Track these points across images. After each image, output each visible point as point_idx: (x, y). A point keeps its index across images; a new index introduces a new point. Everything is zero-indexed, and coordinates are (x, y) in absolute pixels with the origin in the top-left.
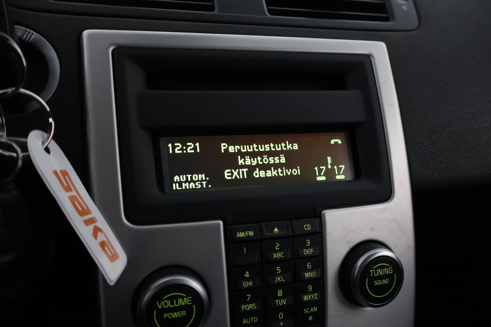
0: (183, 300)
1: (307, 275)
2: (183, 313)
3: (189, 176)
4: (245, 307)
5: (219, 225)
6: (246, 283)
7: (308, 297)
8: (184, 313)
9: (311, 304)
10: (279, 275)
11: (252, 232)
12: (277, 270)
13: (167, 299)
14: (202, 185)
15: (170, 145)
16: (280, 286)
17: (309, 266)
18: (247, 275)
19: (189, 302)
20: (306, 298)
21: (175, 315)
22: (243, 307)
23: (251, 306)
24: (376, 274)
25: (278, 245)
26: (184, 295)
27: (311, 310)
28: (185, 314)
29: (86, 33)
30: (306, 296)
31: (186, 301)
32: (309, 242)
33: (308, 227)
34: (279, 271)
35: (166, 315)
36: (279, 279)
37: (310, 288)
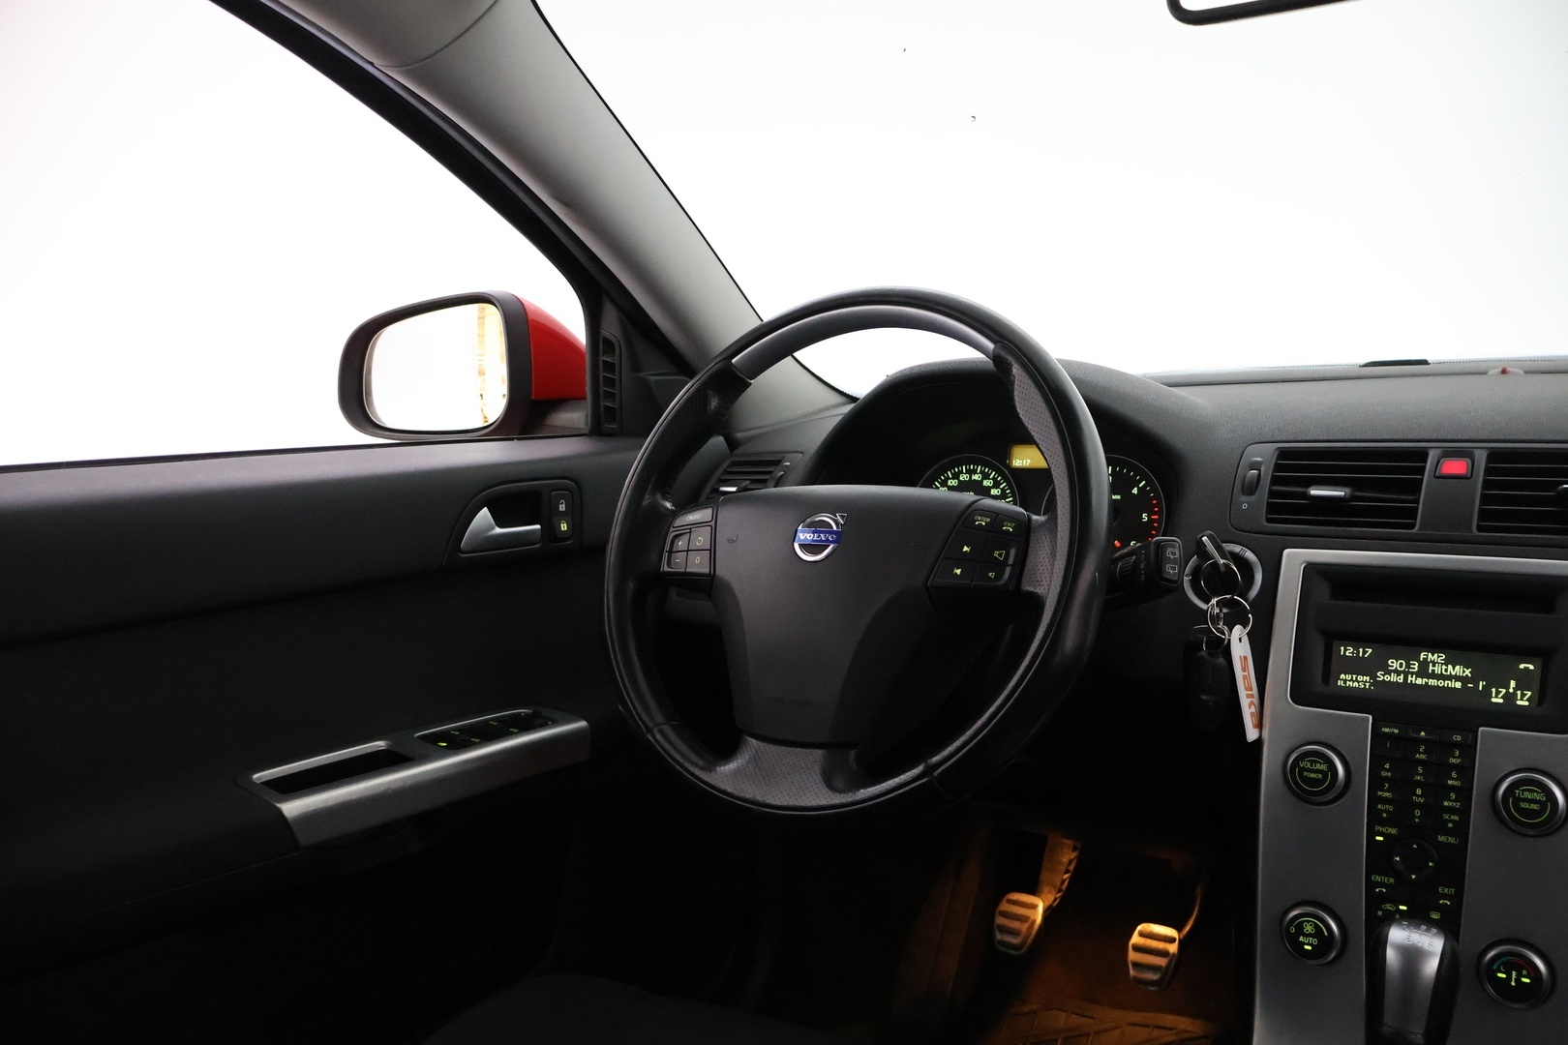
0: (1321, 766)
1: (1450, 782)
3: (1354, 676)
4: (1383, 794)
5: (1369, 719)
6: (1386, 773)
7: (1449, 804)
8: (1320, 776)
9: (1451, 810)
10: (1419, 775)
11: (1397, 730)
13: (1310, 762)
14: (1365, 685)
15: (1342, 648)
16: (1419, 784)
17: (1454, 774)
18: (1387, 766)
19: (1326, 769)
20: (1446, 803)
21: (1313, 775)
22: (1379, 793)
23: (1387, 794)
24: (1522, 795)
25: (1422, 748)
26: (1323, 763)
27: (1452, 818)
29: (1286, 551)
31: (1323, 767)
32: (1457, 753)
33: (1460, 739)
34: (1420, 771)
35: (1305, 773)
36: (1418, 778)
37: (1453, 796)
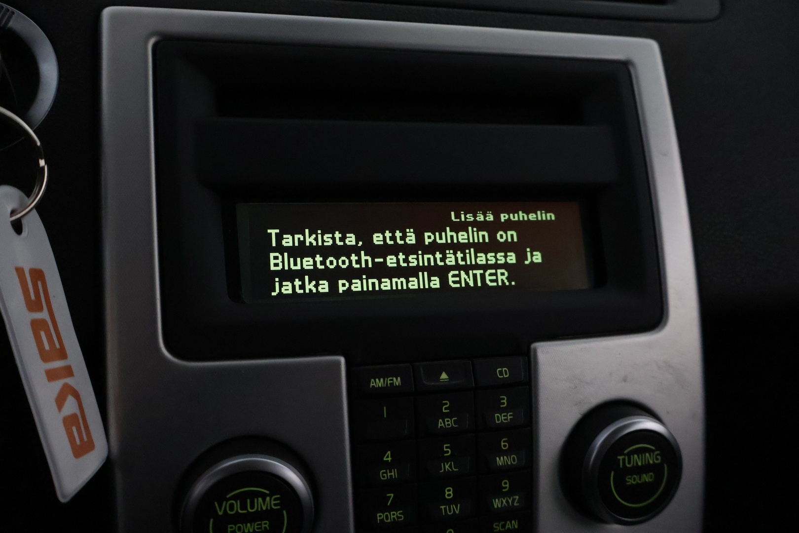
0: (264, 501)
1: (500, 461)
2: (263, 526)
4: (383, 516)
5: (339, 363)
6: (386, 473)
7: (502, 502)
8: (266, 524)
9: (507, 514)
10: (447, 460)
11: (399, 379)
12: (445, 450)
13: (234, 498)
16: (448, 480)
17: (504, 444)
18: (388, 458)
19: (275, 505)
20: (497, 503)
21: (249, 528)
22: (380, 516)
23: (394, 516)
24: (629, 463)
25: (446, 404)
26: (267, 492)
27: (507, 526)
28: (267, 526)
29: (108, 12)
30: (497, 500)
31: (270, 503)
32: (505, 401)
33: (503, 373)
34: (447, 452)
35: (231, 528)
36: (447, 467)
37: (506, 485)
